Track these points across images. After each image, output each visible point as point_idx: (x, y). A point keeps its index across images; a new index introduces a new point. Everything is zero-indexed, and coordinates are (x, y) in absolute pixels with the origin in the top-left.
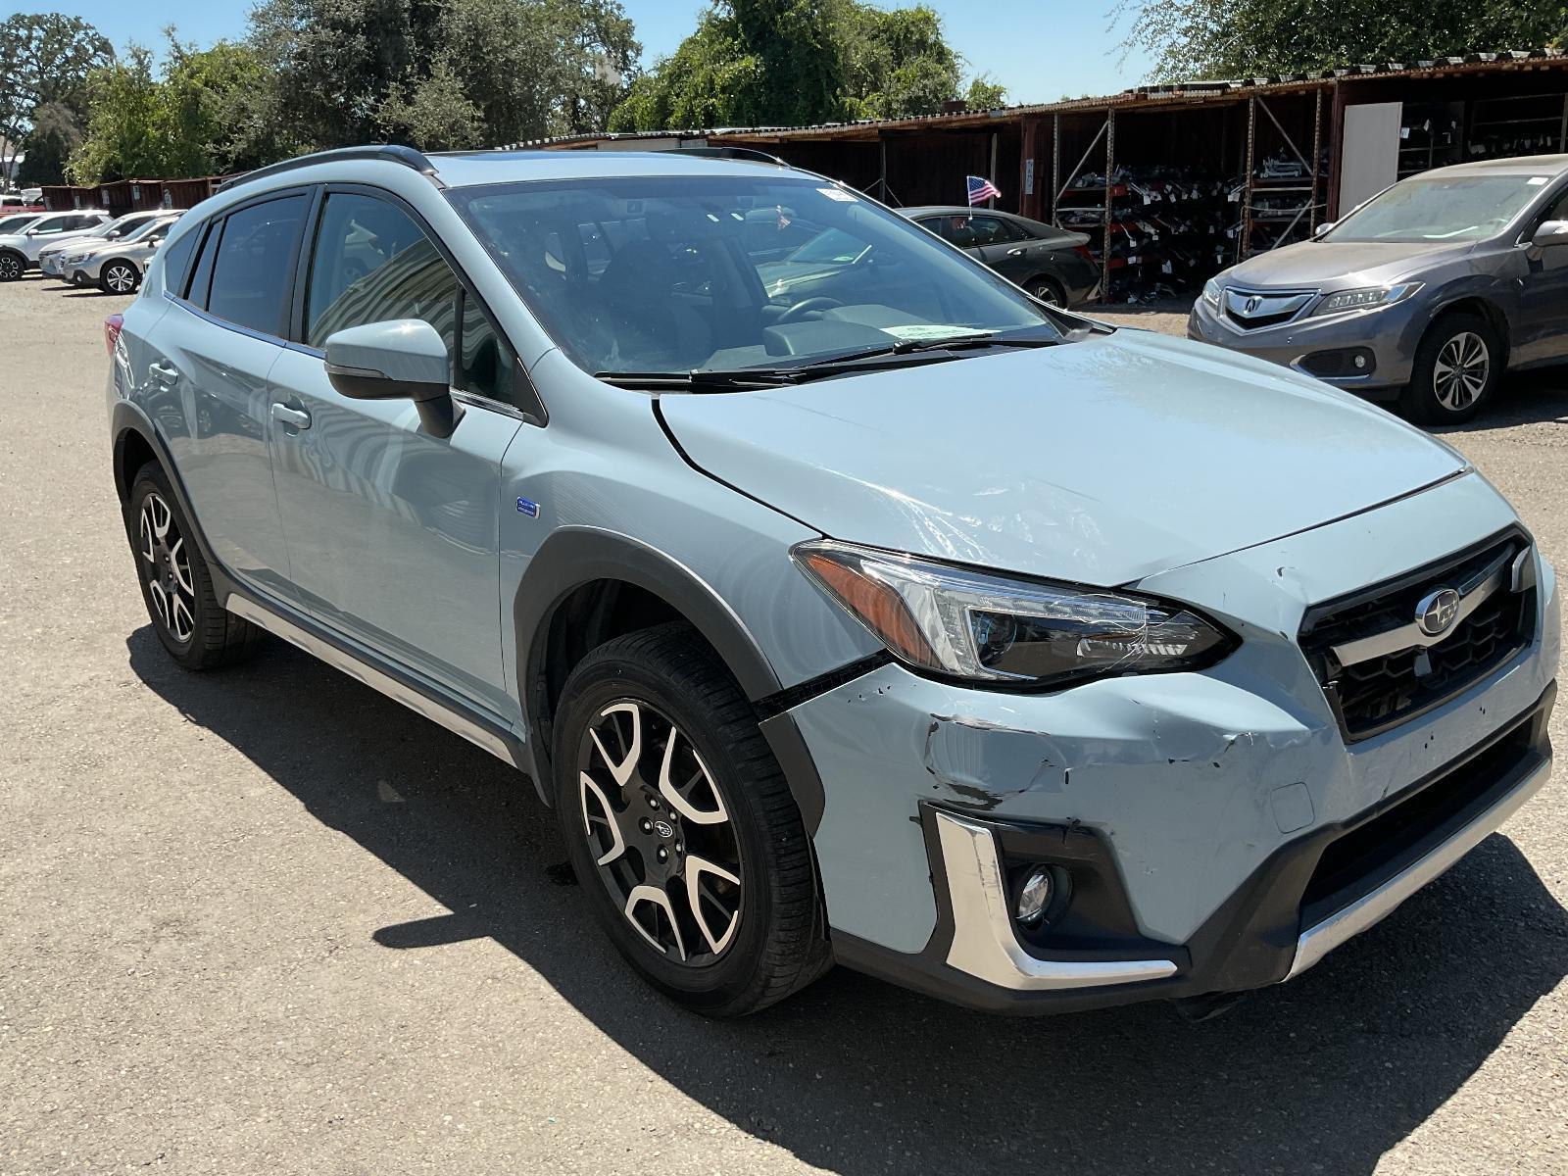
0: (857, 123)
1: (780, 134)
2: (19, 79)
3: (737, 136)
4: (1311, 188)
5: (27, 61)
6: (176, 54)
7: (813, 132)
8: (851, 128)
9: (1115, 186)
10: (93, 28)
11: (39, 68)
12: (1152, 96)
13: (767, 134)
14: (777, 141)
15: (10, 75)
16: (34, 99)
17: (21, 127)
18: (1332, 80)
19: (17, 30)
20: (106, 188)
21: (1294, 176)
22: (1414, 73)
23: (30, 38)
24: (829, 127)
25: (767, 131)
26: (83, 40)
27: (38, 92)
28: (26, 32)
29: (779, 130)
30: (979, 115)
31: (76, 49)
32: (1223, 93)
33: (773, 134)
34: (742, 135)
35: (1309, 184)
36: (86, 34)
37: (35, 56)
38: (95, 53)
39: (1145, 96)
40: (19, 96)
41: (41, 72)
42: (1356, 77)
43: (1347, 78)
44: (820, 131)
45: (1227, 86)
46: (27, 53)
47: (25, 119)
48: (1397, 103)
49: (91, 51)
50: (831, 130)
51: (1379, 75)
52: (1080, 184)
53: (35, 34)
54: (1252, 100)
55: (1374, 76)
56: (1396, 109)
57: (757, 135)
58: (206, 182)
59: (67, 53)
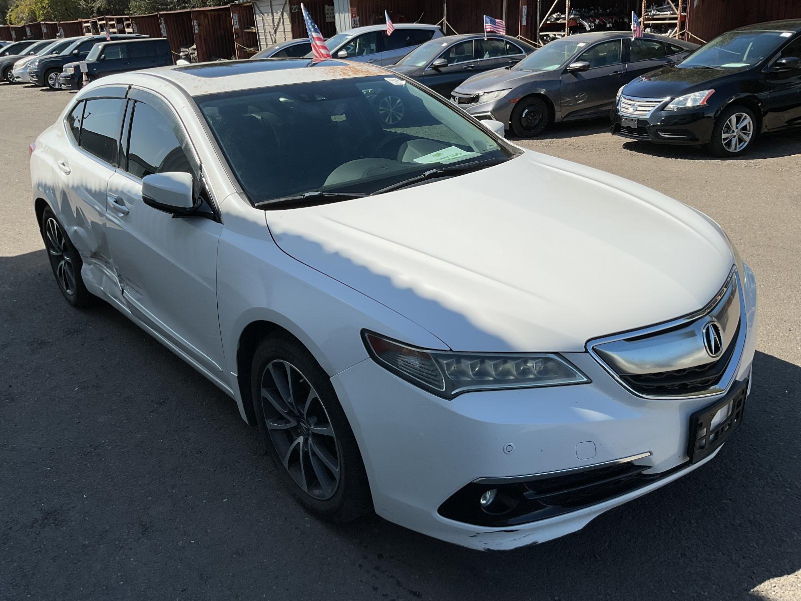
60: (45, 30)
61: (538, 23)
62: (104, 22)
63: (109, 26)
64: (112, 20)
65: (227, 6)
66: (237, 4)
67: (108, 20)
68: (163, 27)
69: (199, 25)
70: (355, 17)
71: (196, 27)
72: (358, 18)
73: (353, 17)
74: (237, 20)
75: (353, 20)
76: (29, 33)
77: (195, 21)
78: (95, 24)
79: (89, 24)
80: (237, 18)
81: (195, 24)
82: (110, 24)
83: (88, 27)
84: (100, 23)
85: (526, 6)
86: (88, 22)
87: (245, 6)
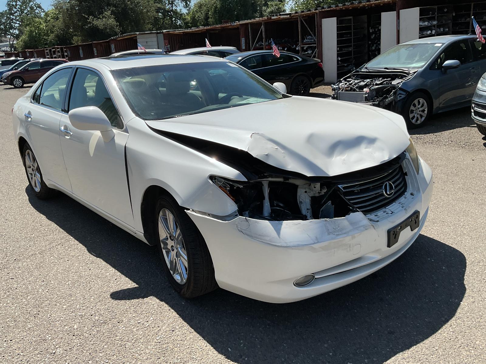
0: (199, 28)
1: (181, 31)
2: (14, 17)
3: (170, 32)
4: (316, 45)
5: (16, 12)
7: (188, 31)
8: (198, 29)
9: (266, 46)
10: (35, 1)
11: (20, 14)
12: (273, 18)
13: (177, 32)
14: (182, 33)
15: (11, 16)
16: (19, 24)
17: (15, 32)
18: (317, 11)
19: (13, 3)
20: (21, 52)
21: (312, 41)
22: (338, 8)
23: (16, 5)
24: (193, 29)
25: (177, 31)
26: (33, 5)
27: (20, 21)
28: (15, 3)
29: (180, 30)
30: (229, 25)
31: (30, 8)
32: (290, 16)
33: (179, 32)
34: (173, 32)
35: (315, 44)
36: (33, 3)
37: (18, 11)
38: (36, 9)
39: (271, 18)
40: (14, 23)
41: (20, 15)
42: (323, 10)
43: (321, 10)
44: (191, 30)
46: (16, 10)
47: (16, 30)
48: (335, 18)
49: (35, 8)
50: (193, 30)
51: (329, 9)
52: (257, 45)
53: (18, 4)
54: (299, 18)
55: (328, 9)
56: (335, 19)
57: (175, 32)
59: (28, 9)
60: (28, 55)
61: (251, 47)
62: (54, 50)
63: (57, 51)
64: (58, 48)
65: (108, 40)
66: (113, 39)
67: (56, 48)
68: (81, 51)
69: (97, 50)
70: (167, 45)
71: (95, 52)
72: (169, 46)
73: (166, 45)
74: (114, 48)
75: (166, 47)
77: (95, 49)
78: (50, 50)
79: (48, 51)
80: (114, 47)
81: (95, 50)
82: (58, 51)
83: (47, 52)
84: (53, 50)
85: (244, 38)
87: (118, 40)
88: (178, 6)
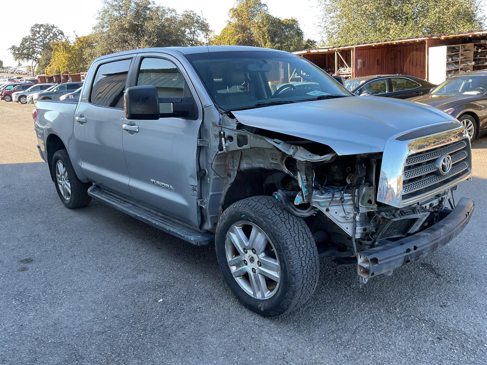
2: (37, 43)
4: (351, 76)
5: (39, 38)
6: (76, 37)
10: (58, 28)
15: (34, 42)
16: (41, 49)
17: (37, 57)
18: (353, 47)
19: (36, 28)
20: (55, 76)
21: (347, 72)
26: (55, 31)
27: (42, 47)
28: (39, 29)
31: (53, 34)
35: (351, 74)
36: (56, 29)
37: (41, 36)
39: (310, 52)
40: (37, 48)
41: (43, 40)
42: (359, 46)
45: (329, 48)
46: (39, 35)
47: (39, 54)
49: (58, 34)
53: (41, 30)
54: (336, 52)
58: (80, 74)
59: (51, 35)
60: (62, 78)
76: (54, 80)
83: (83, 77)
86: (83, 74)
88: (199, 36)
